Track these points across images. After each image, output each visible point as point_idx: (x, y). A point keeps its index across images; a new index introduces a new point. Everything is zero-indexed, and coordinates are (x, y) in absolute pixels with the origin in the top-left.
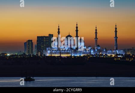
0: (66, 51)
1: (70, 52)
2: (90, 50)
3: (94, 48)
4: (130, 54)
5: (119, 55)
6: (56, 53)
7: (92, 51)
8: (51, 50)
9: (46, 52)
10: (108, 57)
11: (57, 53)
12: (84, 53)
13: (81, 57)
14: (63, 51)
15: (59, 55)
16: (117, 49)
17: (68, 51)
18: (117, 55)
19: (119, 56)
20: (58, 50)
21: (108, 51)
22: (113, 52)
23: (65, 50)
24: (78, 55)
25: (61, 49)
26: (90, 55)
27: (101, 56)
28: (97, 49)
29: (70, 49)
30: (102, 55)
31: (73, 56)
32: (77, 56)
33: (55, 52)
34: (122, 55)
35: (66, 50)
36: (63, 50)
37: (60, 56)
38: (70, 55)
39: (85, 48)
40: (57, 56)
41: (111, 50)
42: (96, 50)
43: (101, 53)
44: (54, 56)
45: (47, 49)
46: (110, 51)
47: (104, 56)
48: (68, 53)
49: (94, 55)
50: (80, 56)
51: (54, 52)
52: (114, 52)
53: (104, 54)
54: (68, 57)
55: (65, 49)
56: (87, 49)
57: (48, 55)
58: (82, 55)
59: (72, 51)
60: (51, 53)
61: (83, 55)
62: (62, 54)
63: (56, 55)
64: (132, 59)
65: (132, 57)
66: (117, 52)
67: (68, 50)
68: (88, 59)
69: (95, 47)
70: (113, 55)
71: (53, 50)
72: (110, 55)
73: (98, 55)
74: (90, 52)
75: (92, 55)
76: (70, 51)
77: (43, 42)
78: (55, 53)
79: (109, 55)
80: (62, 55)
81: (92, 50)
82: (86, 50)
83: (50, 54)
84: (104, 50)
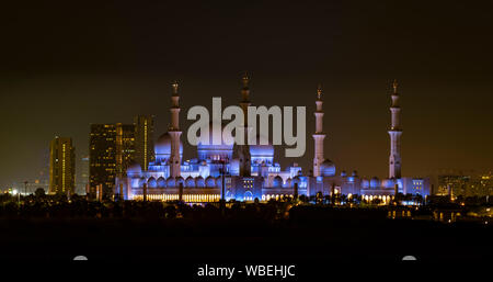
0: (203, 184)
1: (217, 187)
2: (297, 178)
3: (312, 171)
4: (448, 197)
5: (408, 197)
6: (163, 188)
7: (303, 185)
8: (143, 178)
9: (126, 183)
10: (363, 204)
11: (168, 190)
12: (270, 191)
13: (262, 205)
14: (192, 183)
15: (177, 197)
16: (398, 176)
17: (212, 183)
18: (400, 197)
19: (405, 203)
20: (171, 177)
21: (365, 184)
22: (384, 189)
23: (200, 177)
24: (250, 199)
25: (185, 175)
26: (296, 196)
27: (340, 200)
28: (322, 175)
29: (217, 174)
30: (343, 198)
31: (229, 202)
32: (244, 202)
33: (161, 184)
34: (419, 198)
35: (204, 176)
36: (190, 177)
37: (180, 203)
38: (218, 197)
39: (278, 169)
40: (170, 202)
41: (375, 178)
42: (319, 179)
43: (336, 192)
44: (158, 203)
45: (130, 173)
46: (373, 184)
47: (351, 201)
48: (209, 190)
49: (312, 198)
50: (257, 199)
51: (155, 184)
52: (389, 189)
53: (350, 196)
54: (208, 205)
55: (197, 174)
56: (285, 176)
57: (132, 196)
58: (265, 198)
59: (228, 181)
60: (144, 190)
61: (268, 197)
62: (189, 193)
63: (164, 198)
64: (455, 213)
65: (455, 207)
66: (400, 186)
67: (210, 177)
68: (287, 213)
69: (315, 167)
70: (385, 200)
71: (152, 178)
72: (371, 198)
73: (328, 197)
74: (296, 186)
75: (303, 198)
76: (220, 183)
77: (113, 144)
78: (162, 190)
79: (367, 198)
80: (187, 198)
81: (302, 179)
82: (279, 179)
83: (140, 194)
84: (351, 180)
